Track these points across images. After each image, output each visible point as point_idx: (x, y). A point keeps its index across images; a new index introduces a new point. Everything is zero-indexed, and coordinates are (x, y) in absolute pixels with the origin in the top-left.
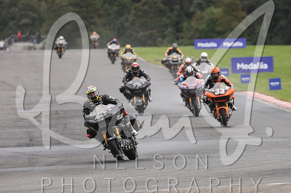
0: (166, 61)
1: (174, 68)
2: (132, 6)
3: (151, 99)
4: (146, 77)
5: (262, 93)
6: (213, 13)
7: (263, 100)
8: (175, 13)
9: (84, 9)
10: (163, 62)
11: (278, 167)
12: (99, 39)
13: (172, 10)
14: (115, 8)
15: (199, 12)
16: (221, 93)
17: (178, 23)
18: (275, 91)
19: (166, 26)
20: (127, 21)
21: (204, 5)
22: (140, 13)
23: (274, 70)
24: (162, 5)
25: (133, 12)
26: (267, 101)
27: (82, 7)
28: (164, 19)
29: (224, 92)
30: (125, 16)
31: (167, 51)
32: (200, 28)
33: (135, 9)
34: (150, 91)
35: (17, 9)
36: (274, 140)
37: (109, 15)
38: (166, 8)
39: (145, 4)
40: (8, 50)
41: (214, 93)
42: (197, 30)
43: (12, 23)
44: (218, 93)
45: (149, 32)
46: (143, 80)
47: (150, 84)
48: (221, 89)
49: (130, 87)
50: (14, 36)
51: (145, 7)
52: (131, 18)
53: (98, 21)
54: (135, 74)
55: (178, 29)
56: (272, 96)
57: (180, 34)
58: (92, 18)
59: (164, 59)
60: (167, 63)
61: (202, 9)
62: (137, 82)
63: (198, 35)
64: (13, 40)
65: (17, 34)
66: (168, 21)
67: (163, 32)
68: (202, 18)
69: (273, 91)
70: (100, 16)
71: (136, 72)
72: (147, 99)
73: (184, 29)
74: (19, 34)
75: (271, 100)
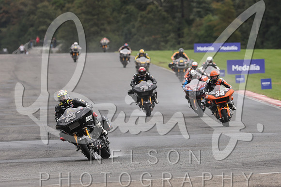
0: (173, 64)
1: (180, 72)
2: (138, 14)
3: (157, 101)
4: (152, 80)
5: (254, 92)
6: (211, 21)
7: (256, 98)
8: (177, 20)
9: (96, 17)
10: (170, 66)
11: (269, 158)
12: (109, 43)
13: (174, 18)
14: (123, 16)
15: (198, 19)
16: (221, 94)
17: (179, 29)
18: (266, 90)
19: (168, 32)
20: (134, 27)
21: (202, 13)
22: (145, 21)
23: (266, 71)
24: (165, 14)
25: (139, 19)
26: (259, 99)
27: (94, 15)
28: (167, 25)
29: (224, 94)
30: (131, 23)
31: (174, 54)
32: (199, 33)
33: (141, 17)
34: (156, 93)
35: (36, 17)
36: (266, 134)
37: (118, 22)
38: (169, 16)
39: (150, 12)
40: (27, 53)
41: (214, 95)
42: (197, 35)
43: (31, 29)
44: (219, 95)
45: (153, 37)
46: (150, 83)
47: (156, 87)
48: (221, 91)
49: (138, 90)
50: (33, 41)
51: (150, 15)
52: (137, 24)
53: (108, 28)
54: (142, 78)
55: (179, 34)
56: (263, 95)
57: (181, 39)
58: (103, 24)
59: (171, 63)
60: (174, 67)
61: (201, 17)
62: (144, 86)
63: (197, 40)
64: (32, 44)
65: (36, 39)
66: (170, 27)
67: (166, 37)
68: (201, 25)
69: (264, 90)
70: (109, 23)
71: (142, 76)
72: (154, 101)
73: (185, 35)
74: (37, 39)
75: (263, 99)
